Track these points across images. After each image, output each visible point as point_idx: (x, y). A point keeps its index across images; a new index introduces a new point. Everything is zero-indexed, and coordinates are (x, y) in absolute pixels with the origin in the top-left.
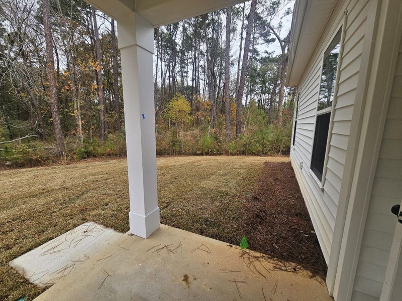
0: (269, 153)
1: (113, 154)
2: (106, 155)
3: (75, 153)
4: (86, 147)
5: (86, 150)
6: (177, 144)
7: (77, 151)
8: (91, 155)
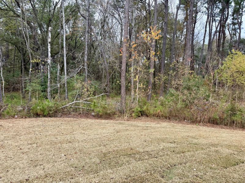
1: (162, 116)
2: (156, 116)
3: (133, 111)
4: (141, 107)
5: (141, 109)
6: (240, 114)
7: (135, 110)
8: (144, 114)
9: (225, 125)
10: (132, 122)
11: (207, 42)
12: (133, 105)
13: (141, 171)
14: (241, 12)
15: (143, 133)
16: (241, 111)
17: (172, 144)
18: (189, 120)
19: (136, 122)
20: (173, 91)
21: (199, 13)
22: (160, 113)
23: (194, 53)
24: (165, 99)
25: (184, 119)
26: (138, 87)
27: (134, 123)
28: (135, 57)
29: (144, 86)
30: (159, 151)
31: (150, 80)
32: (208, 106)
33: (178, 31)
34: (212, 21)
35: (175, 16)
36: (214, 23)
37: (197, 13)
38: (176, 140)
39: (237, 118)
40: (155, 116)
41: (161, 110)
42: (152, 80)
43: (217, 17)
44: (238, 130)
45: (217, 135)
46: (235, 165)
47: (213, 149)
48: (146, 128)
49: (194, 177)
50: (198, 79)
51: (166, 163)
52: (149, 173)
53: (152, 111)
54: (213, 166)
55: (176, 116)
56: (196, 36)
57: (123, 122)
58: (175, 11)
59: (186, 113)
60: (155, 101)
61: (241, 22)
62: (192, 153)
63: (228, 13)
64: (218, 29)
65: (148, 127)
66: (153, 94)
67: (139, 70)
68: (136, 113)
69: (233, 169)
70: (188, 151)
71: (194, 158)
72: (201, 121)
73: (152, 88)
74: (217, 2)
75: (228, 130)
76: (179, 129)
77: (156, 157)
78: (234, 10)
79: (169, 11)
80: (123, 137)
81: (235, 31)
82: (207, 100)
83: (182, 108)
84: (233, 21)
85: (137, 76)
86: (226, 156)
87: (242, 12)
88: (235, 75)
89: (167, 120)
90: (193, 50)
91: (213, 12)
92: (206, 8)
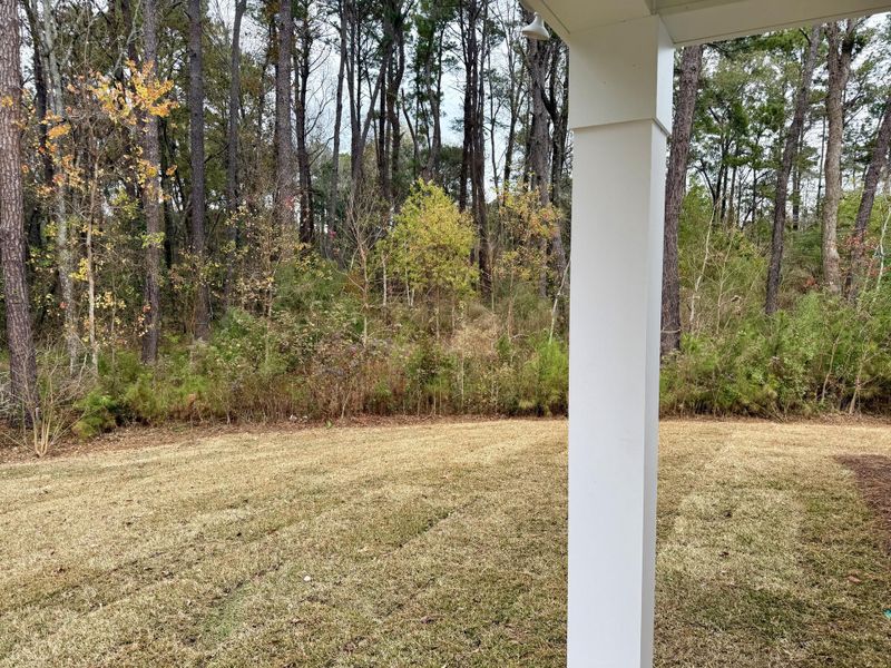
0: (808, 408)
1: (207, 413)
2: (182, 416)
3: (79, 412)
4: (112, 389)
5: (112, 399)
6: (445, 374)
7: (85, 404)
8: (131, 418)
9: (410, 413)
10: (71, 460)
11: (346, 148)
12: (75, 384)
13: (101, 647)
14: (437, 63)
15: (123, 495)
16: (449, 365)
17: (234, 511)
18: (302, 414)
19: (90, 455)
20: (240, 316)
21: (315, 42)
22: (197, 404)
23: (310, 182)
24: (213, 348)
25: (288, 413)
26: (92, 309)
27: (86, 459)
28: (68, 180)
29: (122, 304)
30: (183, 549)
31: (150, 277)
32: (359, 360)
33: (248, 95)
34: (360, 77)
35: (231, 36)
36: (364, 86)
37: (308, 39)
38: (250, 495)
39: (438, 388)
40: (179, 418)
41: (199, 392)
42: (157, 279)
43: (372, 65)
44: (443, 421)
45: (386, 447)
46: (424, 529)
47: (369, 494)
48: (136, 471)
49: (302, 604)
50: (326, 269)
51: (209, 586)
52: (135, 645)
53: (162, 400)
54: (365, 549)
55: (257, 406)
56: (312, 122)
57: (28, 463)
58: (229, 16)
59: (294, 391)
60: (176, 359)
61: (440, 94)
62: (304, 525)
63: (402, 59)
64: (377, 107)
65: (145, 464)
66: (167, 334)
67: (93, 237)
68: (91, 420)
69: (418, 543)
70: (290, 522)
71: (309, 540)
72: (341, 410)
73: (163, 310)
74: (370, 17)
75: (417, 427)
76: (269, 450)
77: (171, 574)
78: (417, 51)
79: (209, 13)
80: (21, 531)
81: (425, 120)
82: (355, 340)
83: (276, 375)
84: (418, 87)
85: (86, 263)
86: (405, 506)
87: (440, 61)
88: (428, 256)
89: (225, 427)
90: (305, 169)
91: (360, 48)
92: (338, 28)
